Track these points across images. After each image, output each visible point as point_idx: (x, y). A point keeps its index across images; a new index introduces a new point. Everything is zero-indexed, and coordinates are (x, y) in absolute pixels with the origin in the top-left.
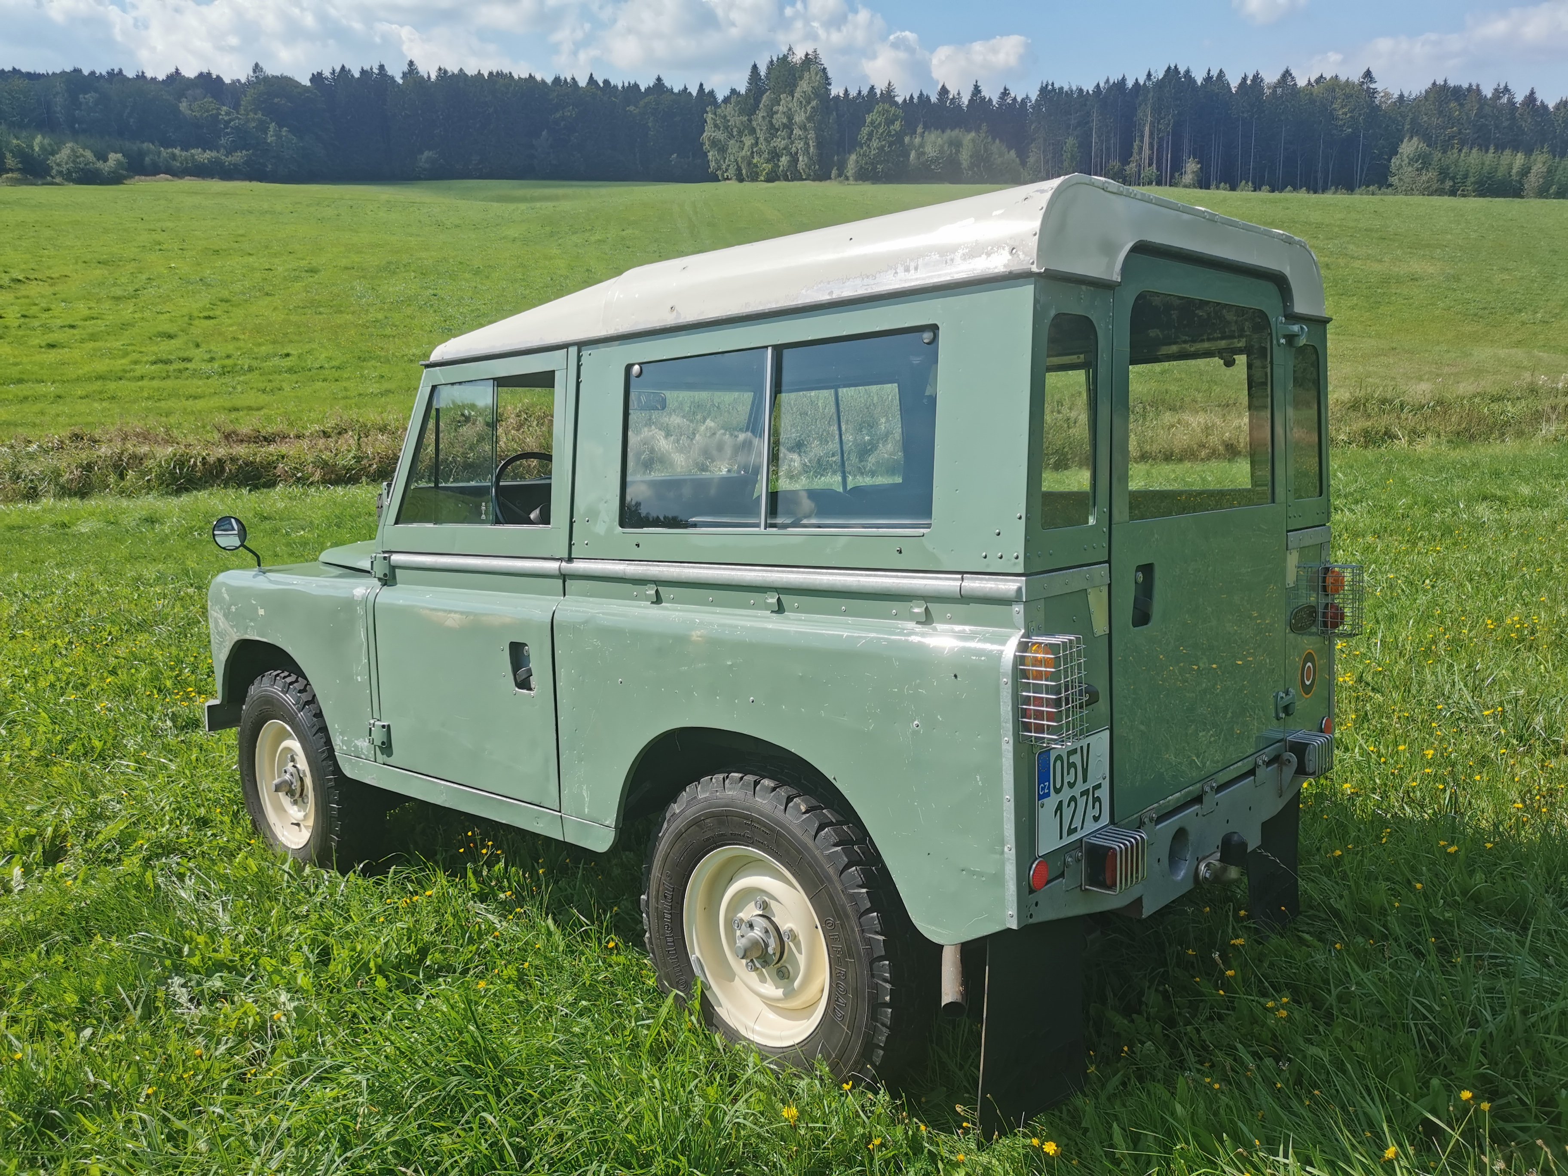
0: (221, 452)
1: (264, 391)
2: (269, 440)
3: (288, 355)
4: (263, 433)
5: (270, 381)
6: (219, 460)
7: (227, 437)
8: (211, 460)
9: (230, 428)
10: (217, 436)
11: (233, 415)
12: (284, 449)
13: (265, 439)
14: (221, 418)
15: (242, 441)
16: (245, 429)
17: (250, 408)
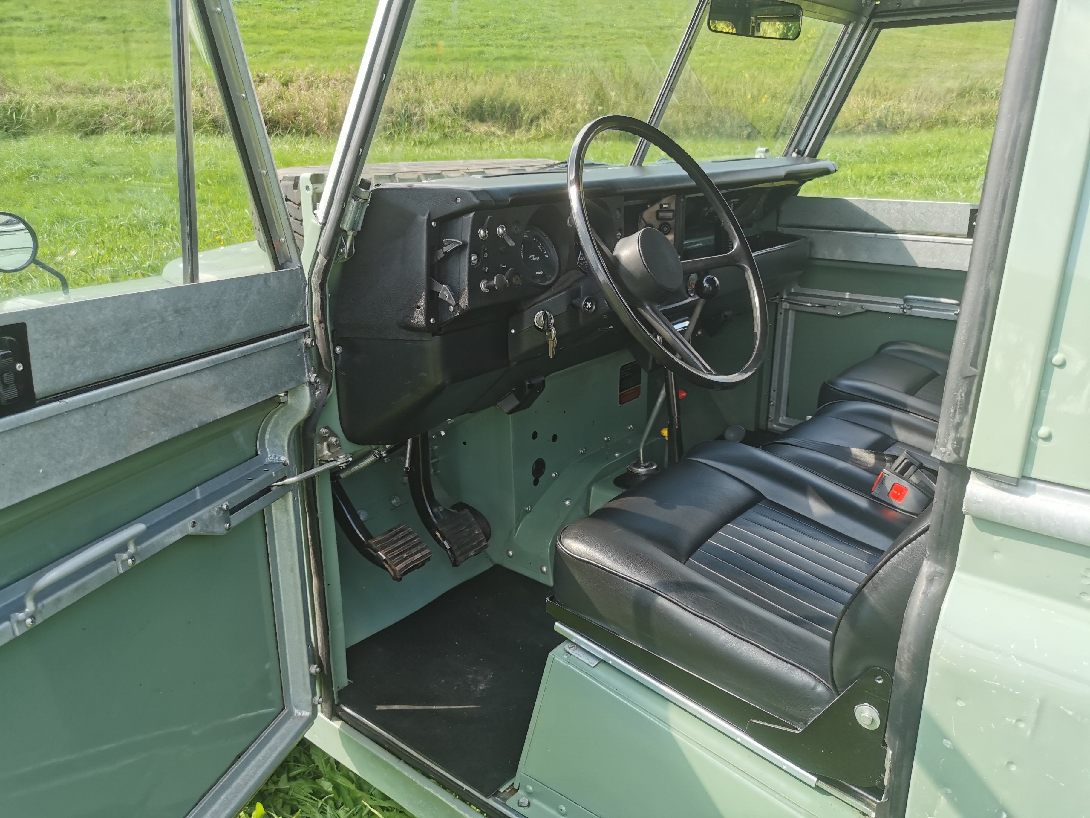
0: (53, 101)
1: (86, 48)
2: (94, 92)
3: (104, 18)
4: (89, 85)
5: (91, 40)
6: (51, 109)
7: (58, 88)
8: (43, 108)
9: (60, 80)
10: (49, 87)
11: (63, 69)
12: (107, 101)
13: (91, 91)
14: (51, 71)
15: (71, 92)
16: (72, 83)
17: (77, 64)
